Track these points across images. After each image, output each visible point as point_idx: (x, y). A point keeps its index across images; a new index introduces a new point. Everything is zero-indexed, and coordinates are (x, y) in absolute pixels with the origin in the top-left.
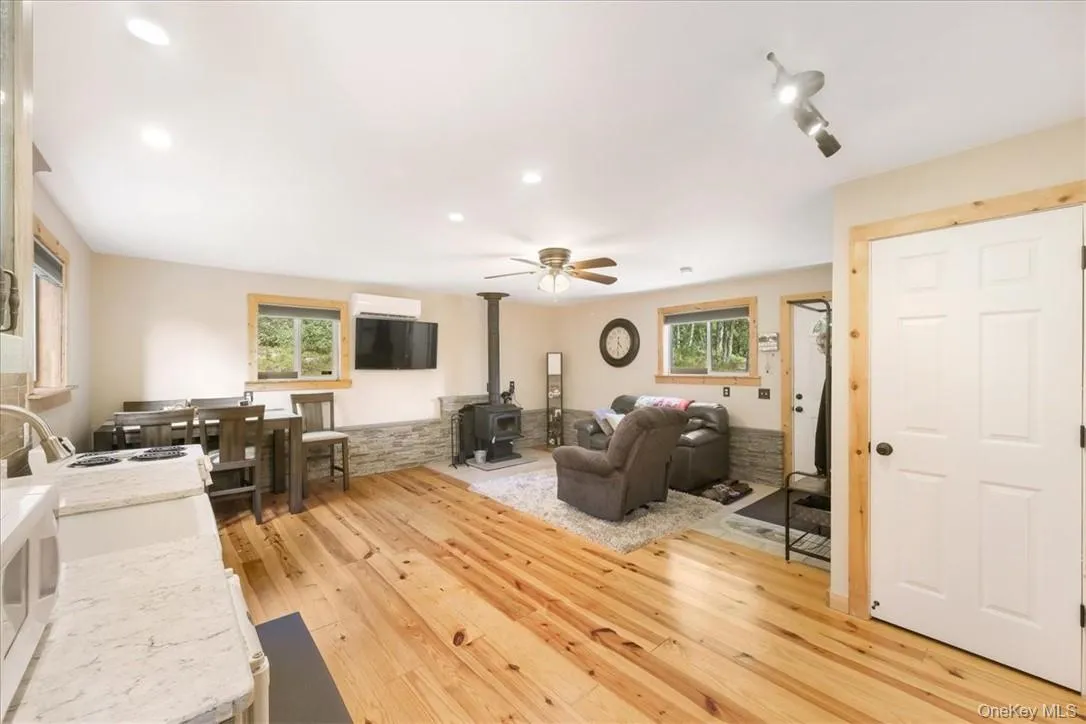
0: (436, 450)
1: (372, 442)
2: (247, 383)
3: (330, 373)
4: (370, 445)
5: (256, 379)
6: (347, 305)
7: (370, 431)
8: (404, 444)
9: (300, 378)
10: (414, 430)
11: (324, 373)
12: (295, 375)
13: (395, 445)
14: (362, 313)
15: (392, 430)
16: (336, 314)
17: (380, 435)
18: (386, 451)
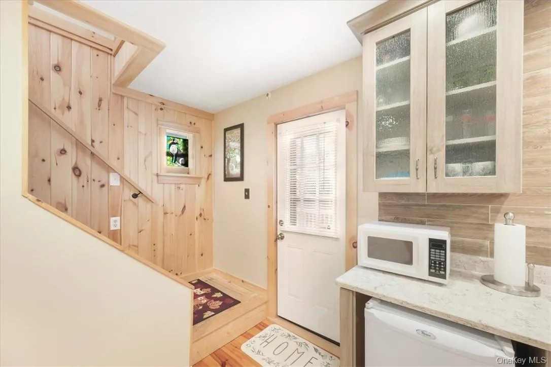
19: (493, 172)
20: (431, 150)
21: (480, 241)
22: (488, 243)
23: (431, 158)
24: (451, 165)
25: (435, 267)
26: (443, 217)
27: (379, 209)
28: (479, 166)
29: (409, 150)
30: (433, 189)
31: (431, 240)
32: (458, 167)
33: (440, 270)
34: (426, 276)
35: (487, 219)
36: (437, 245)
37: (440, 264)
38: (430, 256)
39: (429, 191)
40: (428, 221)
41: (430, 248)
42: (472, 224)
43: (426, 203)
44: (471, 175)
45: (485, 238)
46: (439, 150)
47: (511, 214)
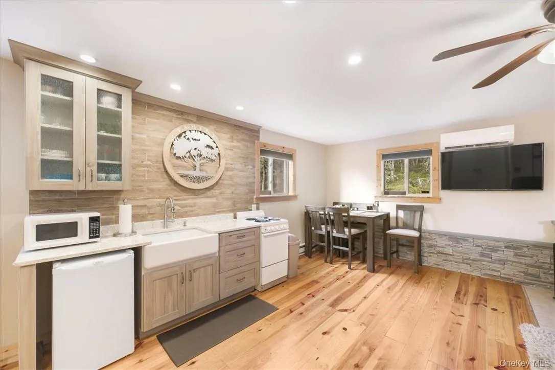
0: (541, 275)
1: (455, 246)
2: (376, 197)
3: (428, 192)
4: (454, 249)
5: (381, 195)
6: (438, 143)
7: (456, 239)
8: (493, 258)
9: (408, 195)
10: (507, 247)
11: (423, 192)
12: (404, 193)
13: (482, 255)
14: (446, 148)
15: (480, 242)
16: (429, 152)
17: (465, 243)
18: (472, 257)
19: (120, 179)
20: (88, 165)
21: (111, 216)
22: (114, 217)
23: (88, 169)
24: (100, 174)
25: (93, 233)
26: (88, 205)
27: (30, 205)
28: (113, 176)
29: (72, 162)
30: (90, 187)
31: (90, 218)
32: (103, 175)
33: (96, 233)
34: (88, 240)
35: (113, 204)
36: (93, 220)
37: (96, 230)
38: (90, 227)
39: (87, 189)
40: (78, 209)
41: (90, 223)
42: (106, 208)
43: (76, 197)
44: (109, 181)
45: (113, 215)
46: (93, 165)
47: (126, 200)
